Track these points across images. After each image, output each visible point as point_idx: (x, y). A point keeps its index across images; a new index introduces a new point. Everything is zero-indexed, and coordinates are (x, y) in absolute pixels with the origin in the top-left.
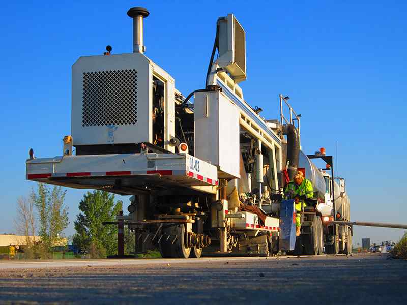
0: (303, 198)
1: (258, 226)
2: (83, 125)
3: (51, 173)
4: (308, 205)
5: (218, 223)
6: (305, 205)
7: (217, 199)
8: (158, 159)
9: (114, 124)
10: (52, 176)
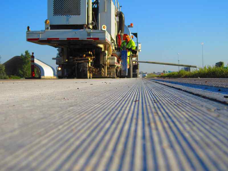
0: (130, 50)
1: (117, 63)
2: (54, 15)
3: (39, 38)
4: (133, 53)
5: (103, 62)
6: (132, 53)
7: (103, 50)
8: (92, 32)
9: (69, 15)
10: (40, 40)
